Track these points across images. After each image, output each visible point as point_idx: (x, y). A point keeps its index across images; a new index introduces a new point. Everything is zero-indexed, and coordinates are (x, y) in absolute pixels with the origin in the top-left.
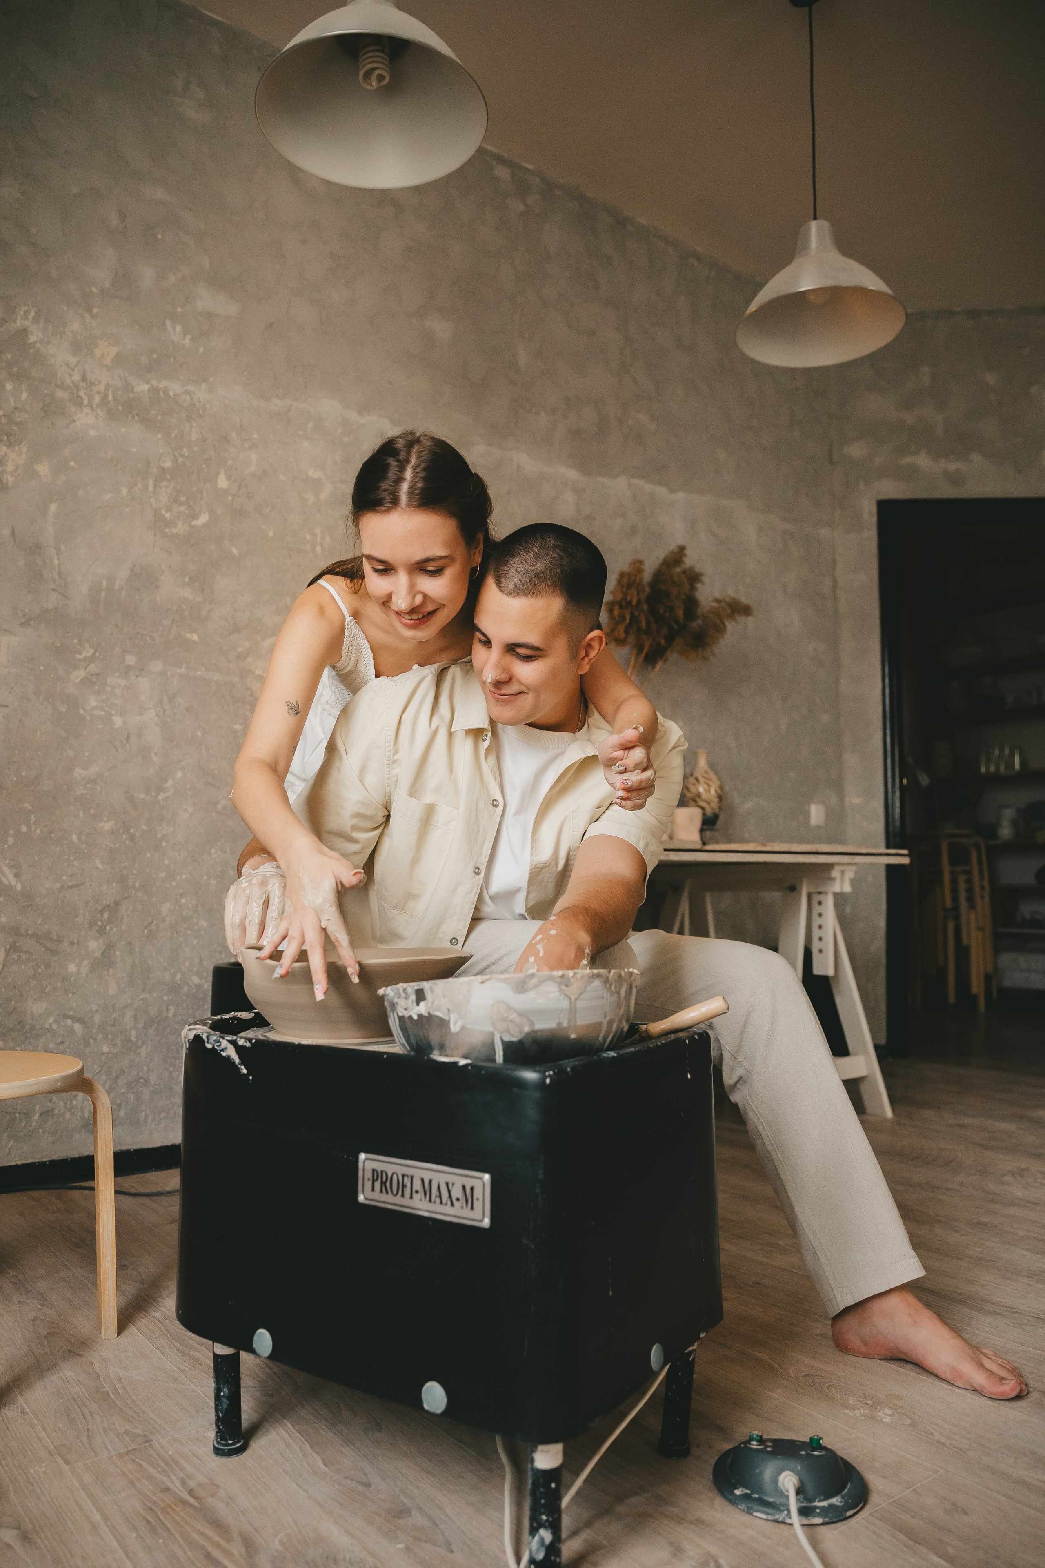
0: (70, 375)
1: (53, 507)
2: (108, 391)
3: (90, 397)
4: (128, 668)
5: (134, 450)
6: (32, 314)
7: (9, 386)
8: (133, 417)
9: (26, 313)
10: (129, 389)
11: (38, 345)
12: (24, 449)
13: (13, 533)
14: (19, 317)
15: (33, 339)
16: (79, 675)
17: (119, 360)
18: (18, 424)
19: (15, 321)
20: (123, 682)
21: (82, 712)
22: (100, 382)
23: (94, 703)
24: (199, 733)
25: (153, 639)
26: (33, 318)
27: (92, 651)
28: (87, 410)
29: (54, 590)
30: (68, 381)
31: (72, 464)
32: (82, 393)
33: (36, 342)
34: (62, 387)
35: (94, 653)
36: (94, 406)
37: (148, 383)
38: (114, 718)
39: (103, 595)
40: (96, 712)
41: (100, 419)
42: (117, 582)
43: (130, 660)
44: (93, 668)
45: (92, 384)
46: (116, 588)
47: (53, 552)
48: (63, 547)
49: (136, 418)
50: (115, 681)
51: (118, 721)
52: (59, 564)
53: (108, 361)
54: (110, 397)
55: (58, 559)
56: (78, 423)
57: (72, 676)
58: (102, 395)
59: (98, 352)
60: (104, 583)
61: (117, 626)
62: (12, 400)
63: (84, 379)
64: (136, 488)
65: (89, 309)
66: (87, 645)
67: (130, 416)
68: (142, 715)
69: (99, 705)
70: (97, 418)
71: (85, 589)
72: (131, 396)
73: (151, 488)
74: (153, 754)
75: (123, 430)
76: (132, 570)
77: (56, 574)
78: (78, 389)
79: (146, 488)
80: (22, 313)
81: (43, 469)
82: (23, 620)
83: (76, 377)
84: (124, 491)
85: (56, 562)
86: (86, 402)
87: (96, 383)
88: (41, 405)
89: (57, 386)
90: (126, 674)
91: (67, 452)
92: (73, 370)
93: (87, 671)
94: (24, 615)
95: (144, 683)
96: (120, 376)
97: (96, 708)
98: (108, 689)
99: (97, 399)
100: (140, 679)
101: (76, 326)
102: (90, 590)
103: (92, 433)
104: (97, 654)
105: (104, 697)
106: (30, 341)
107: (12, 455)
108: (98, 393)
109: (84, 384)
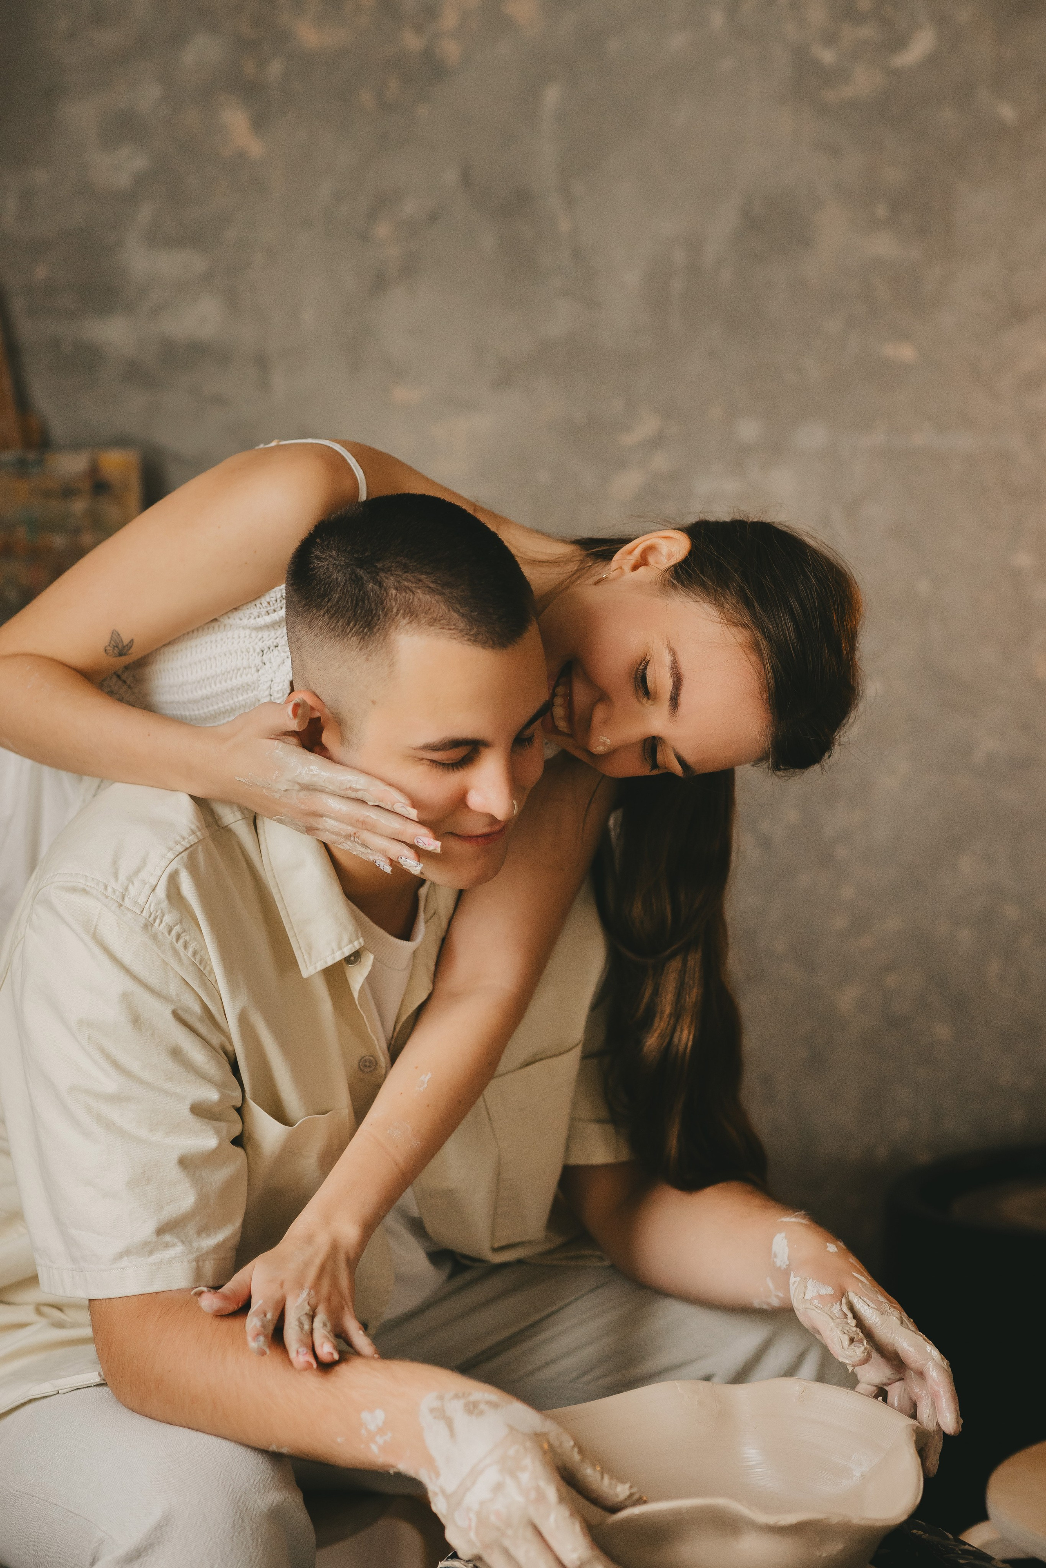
1: (552, 95)
4: (745, 449)
13: (466, 179)
16: (633, 481)
20: (732, 486)
24: (923, 586)
25: (802, 372)
27: (657, 422)
29: (563, 292)
35: (662, 427)
42: (708, 250)
43: (747, 430)
44: (661, 461)
46: (706, 263)
47: (555, 200)
48: (578, 188)
50: (714, 483)
52: (572, 231)
55: (569, 218)
57: (617, 489)
60: (679, 257)
61: (712, 354)
66: (645, 410)
71: (632, 275)
76: (745, 211)
77: (565, 254)
81: (522, 10)
82: (498, 374)
85: (564, 225)
90: (740, 464)
93: (649, 471)
94: (502, 362)
95: (783, 482)
100: (774, 472)
102: (645, 278)
104: (670, 427)
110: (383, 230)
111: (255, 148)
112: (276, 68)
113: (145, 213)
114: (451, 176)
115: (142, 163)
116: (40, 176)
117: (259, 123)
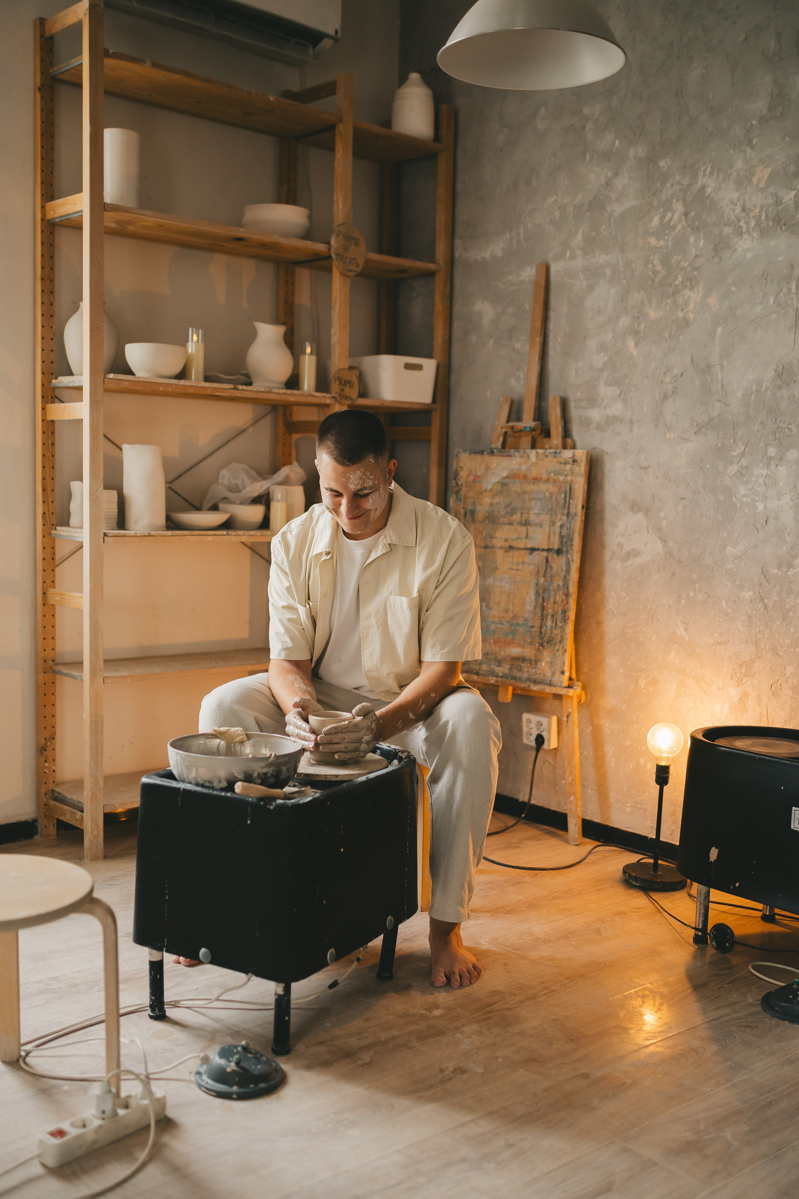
0: (734, 210)
1: (719, 330)
2: (762, 211)
3: (747, 223)
4: (771, 459)
5: (780, 259)
6: (709, 170)
7: (692, 240)
8: (781, 228)
9: (704, 171)
10: (778, 202)
11: (713, 194)
12: (701, 288)
13: (692, 360)
14: (700, 177)
15: (709, 191)
16: (734, 468)
17: (771, 180)
18: (697, 268)
19: (697, 182)
20: (764, 472)
21: (734, 500)
22: (755, 207)
23: (743, 492)
25: (790, 430)
26: (710, 173)
27: (743, 447)
28: (745, 236)
29: (718, 400)
30: (733, 217)
31: (733, 289)
32: (742, 224)
33: (711, 192)
34: (727, 224)
35: (745, 449)
36: (751, 230)
37: (794, 190)
38: (757, 503)
39: (753, 397)
40: (744, 499)
41: (755, 240)
42: (764, 384)
43: (772, 451)
44: (744, 462)
45: (750, 210)
46: (763, 389)
47: (718, 368)
48: (725, 363)
49: (784, 228)
50: (760, 471)
51: (760, 506)
52: (722, 378)
53: (762, 185)
54: (763, 217)
55: (721, 374)
56: (739, 251)
57: (728, 471)
58: (756, 218)
59: (755, 180)
60: (754, 387)
61: (762, 423)
62: (693, 250)
63: (744, 209)
64: (781, 294)
65: (750, 144)
66: (740, 443)
67: (779, 228)
68: (779, 500)
69: (747, 493)
70: (753, 241)
71: (739, 394)
72: (780, 208)
73: (794, 291)
74: (786, 534)
75: (773, 243)
76: (776, 370)
77: (719, 387)
78: (739, 220)
79: (789, 291)
80: (702, 173)
81: (713, 300)
82: (697, 429)
83: (738, 210)
84: (772, 300)
85: (720, 376)
86: (744, 230)
87: (753, 208)
88: (712, 246)
89: (725, 225)
90: (768, 464)
91: (729, 280)
92: (736, 205)
93: (739, 465)
94: (698, 425)
95: (782, 471)
96: (771, 193)
97: (745, 496)
98: (754, 479)
99: (753, 223)
100: (779, 467)
101: (739, 164)
102: (743, 395)
103: (749, 255)
104: (747, 450)
105: (750, 486)
106: (707, 194)
107: (693, 296)
108: (754, 217)
109: (744, 214)
110: (667, 379)
111: (635, 353)
112: (643, 325)
113: (606, 374)
114: (688, 360)
115: (605, 359)
116: (581, 364)
117: (636, 345)
